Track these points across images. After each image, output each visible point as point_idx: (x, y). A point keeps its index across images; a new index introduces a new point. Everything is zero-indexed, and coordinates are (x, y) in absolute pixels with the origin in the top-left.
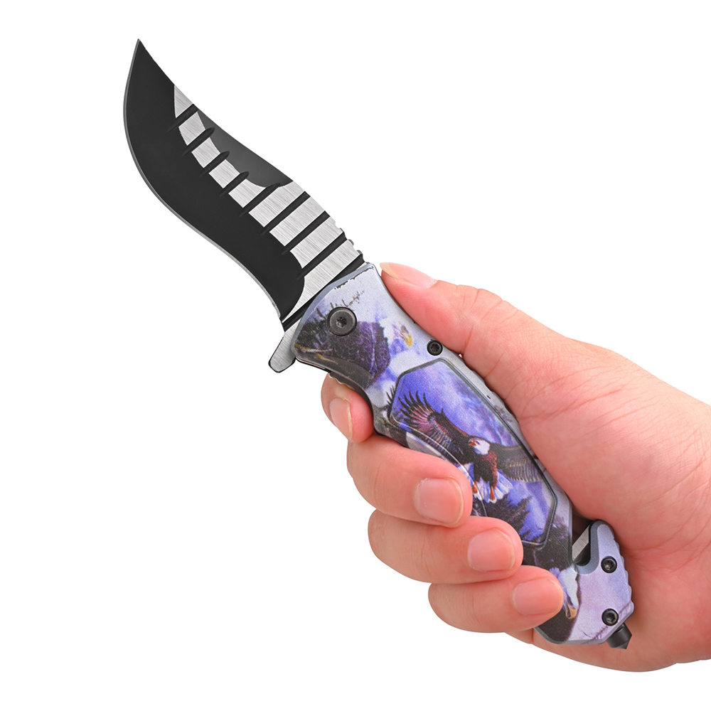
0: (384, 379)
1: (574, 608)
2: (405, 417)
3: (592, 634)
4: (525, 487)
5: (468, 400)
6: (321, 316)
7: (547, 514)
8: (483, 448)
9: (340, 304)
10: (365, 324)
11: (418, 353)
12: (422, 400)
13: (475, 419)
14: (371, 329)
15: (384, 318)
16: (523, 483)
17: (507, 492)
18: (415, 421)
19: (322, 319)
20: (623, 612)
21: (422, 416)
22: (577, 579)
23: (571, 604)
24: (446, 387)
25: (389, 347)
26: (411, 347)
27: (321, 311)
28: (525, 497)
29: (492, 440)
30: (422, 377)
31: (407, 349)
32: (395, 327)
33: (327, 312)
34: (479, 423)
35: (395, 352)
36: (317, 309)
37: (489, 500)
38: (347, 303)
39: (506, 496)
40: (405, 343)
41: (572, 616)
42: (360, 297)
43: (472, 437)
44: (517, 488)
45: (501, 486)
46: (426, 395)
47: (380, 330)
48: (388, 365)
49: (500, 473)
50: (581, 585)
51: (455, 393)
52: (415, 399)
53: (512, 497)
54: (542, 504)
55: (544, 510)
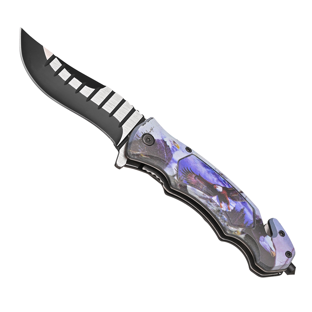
0: (172, 163)
1: (274, 252)
2: (185, 178)
3: (284, 262)
4: (241, 204)
5: (208, 170)
6: (139, 137)
7: (253, 214)
8: (220, 189)
9: (146, 132)
10: (158, 140)
11: (183, 152)
12: (190, 171)
13: (213, 177)
14: (161, 142)
15: (165, 138)
16: (239, 202)
17: (234, 206)
18: (189, 180)
19: (140, 139)
20: (293, 252)
21: (192, 177)
22: (272, 240)
23: (272, 250)
24: (198, 165)
25: (171, 149)
26: (179, 149)
27: (139, 135)
28: (242, 208)
29: (222, 186)
30: (187, 161)
31: (178, 150)
32: (170, 141)
33: (141, 136)
34: (216, 179)
35: (174, 151)
36: (137, 135)
37: (228, 211)
38: (149, 132)
39: (234, 208)
40: (177, 148)
41: (274, 255)
42: (153, 129)
43: (215, 185)
44: (238, 205)
45: (232, 204)
46: (191, 169)
47: (165, 142)
48: (172, 157)
49: (229, 198)
50: (274, 242)
51: (202, 167)
52: (187, 170)
53: (237, 208)
54: (249, 210)
55: (251, 213)
